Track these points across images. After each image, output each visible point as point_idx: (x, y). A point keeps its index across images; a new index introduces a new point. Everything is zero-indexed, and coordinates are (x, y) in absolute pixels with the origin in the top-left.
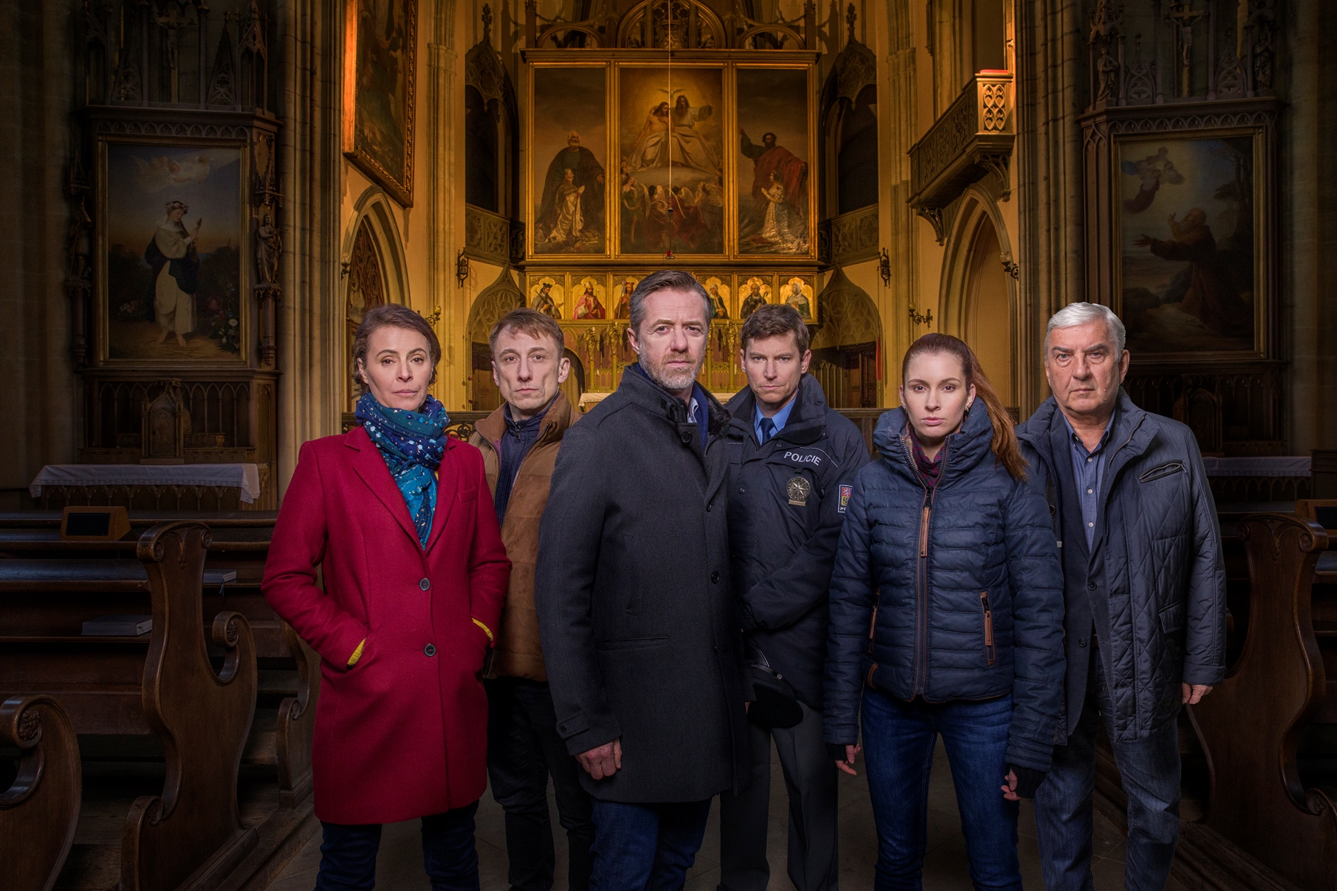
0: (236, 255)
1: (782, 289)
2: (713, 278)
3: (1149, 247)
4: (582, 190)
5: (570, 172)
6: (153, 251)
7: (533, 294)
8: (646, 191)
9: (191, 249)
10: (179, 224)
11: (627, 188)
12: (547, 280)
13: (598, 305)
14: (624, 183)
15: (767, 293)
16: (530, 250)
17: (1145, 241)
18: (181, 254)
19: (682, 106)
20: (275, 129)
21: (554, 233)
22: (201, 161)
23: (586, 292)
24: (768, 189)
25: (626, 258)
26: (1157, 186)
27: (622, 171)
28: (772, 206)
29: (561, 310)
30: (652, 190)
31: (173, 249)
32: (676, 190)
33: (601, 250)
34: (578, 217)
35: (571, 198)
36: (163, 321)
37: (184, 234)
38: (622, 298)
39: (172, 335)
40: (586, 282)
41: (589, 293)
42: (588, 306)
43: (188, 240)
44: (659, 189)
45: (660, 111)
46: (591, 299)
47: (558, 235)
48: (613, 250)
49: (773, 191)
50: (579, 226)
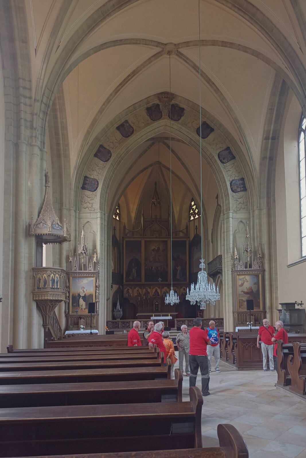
0: (92, 295)
1: (181, 289)
2: (166, 287)
3: (243, 292)
4: (136, 268)
5: (133, 264)
6: (79, 295)
7: (125, 290)
8: (150, 268)
9: (85, 295)
10: (83, 290)
11: (146, 267)
12: (128, 288)
13: (140, 293)
14: (145, 266)
15: (177, 290)
16: (124, 281)
17: (242, 291)
18: (84, 295)
19: (159, 249)
20: (98, 274)
21: (130, 278)
22: (87, 280)
23: (137, 291)
24: (178, 267)
25: (146, 283)
26: (244, 283)
27: (145, 264)
28: (178, 271)
29: (131, 294)
30: (152, 268)
31: (82, 295)
32: (157, 268)
33: (140, 281)
34: (135, 273)
35: (134, 270)
36: (80, 306)
37: (84, 292)
38: (145, 292)
39: (82, 309)
40: (137, 288)
41: (138, 291)
42: (137, 294)
43: (85, 293)
44: (153, 267)
45: (153, 250)
46: (138, 292)
47: (131, 278)
48: (143, 282)
49: (179, 267)
50: (135, 276)
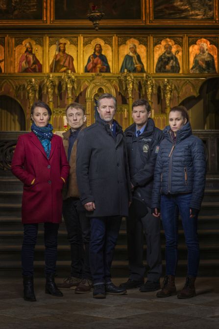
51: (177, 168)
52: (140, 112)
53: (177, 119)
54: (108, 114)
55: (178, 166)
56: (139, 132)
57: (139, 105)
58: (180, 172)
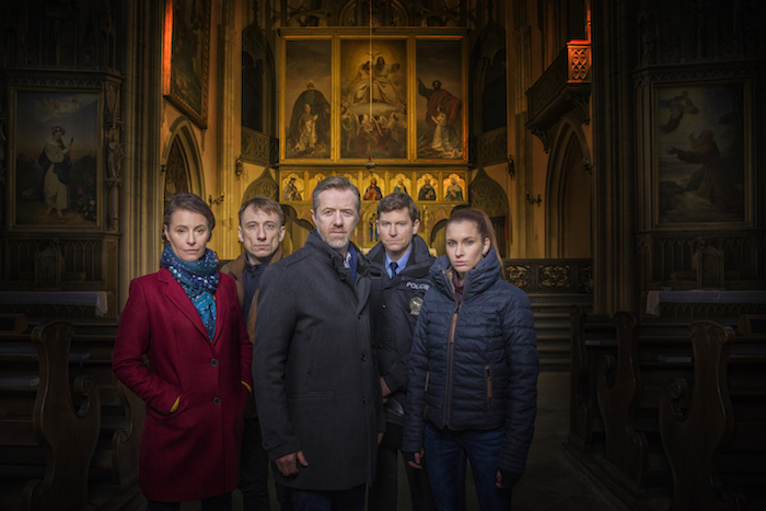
1: (445, 182)
2: (400, 174)
4: (316, 117)
5: (308, 106)
6: (43, 158)
7: (284, 184)
8: (357, 118)
9: (67, 157)
10: (60, 141)
11: (345, 116)
12: (293, 176)
14: (343, 113)
15: (435, 184)
16: (282, 157)
18: (61, 160)
19: (380, 64)
21: (298, 145)
22: (73, 101)
24: (436, 117)
25: (343, 162)
27: (342, 106)
28: (438, 128)
29: (302, 195)
30: (361, 117)
31: (56, 157)
32: (377, 118)
33: (328, 156)
34: (313, 135)
35: (309, 123)
36: (49, 202)
37: (63, 147)
39: (54, 210)
43: (65, 151)
44: (366, 117)
45: (366, 67)
47: (301, 146)
48: (335, 157)
49: (439, 118)
50: (314, 141)
51: (467, 367)
52: (397, 223)
53: (467, 241)
54: (340, 230)
55: (470, 362)
56: (394, 266)
57: (394, 209)
58: (477, 376)
